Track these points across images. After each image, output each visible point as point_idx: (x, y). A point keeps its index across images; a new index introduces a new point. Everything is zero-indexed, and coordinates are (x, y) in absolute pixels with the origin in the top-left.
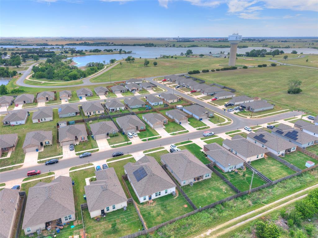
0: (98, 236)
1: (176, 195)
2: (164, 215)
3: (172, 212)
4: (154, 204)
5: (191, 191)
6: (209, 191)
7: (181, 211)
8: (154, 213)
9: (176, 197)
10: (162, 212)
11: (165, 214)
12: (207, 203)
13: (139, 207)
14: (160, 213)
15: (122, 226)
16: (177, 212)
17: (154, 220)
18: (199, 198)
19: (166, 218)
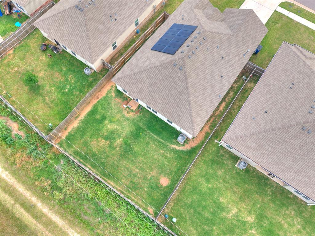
0: (16, 69)
1: (183, 145)
2: (115, 149)
3: (132, 160)
4: (131, 114)
5: (220, 173)
6: (251, 219)
7: (145, 178)
8: (109, 126)
9: (177, 148)
10: (119, 142)
11: (117, 149)
12: (203, 229)
13: (109, 91)
14: (114, 139)
15: (50, 92)
16: (137, 170)
17: (92, 135)
18: (209, 202)
19: (108, 156)
